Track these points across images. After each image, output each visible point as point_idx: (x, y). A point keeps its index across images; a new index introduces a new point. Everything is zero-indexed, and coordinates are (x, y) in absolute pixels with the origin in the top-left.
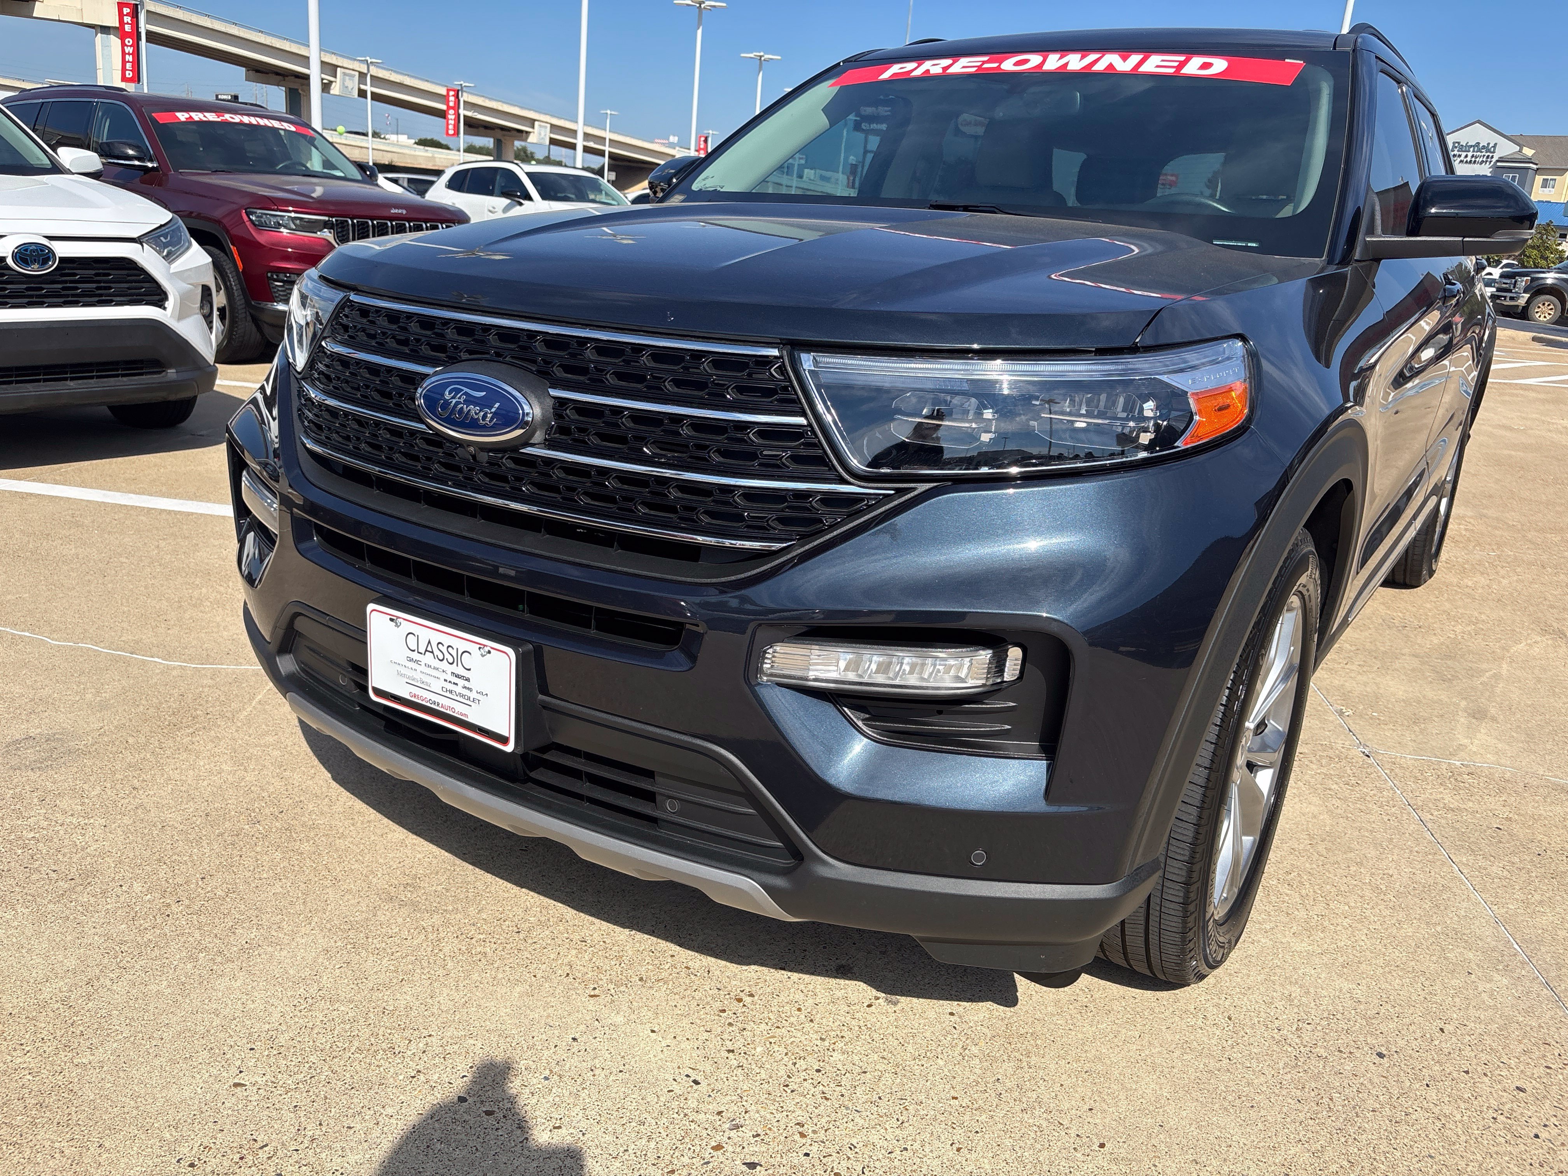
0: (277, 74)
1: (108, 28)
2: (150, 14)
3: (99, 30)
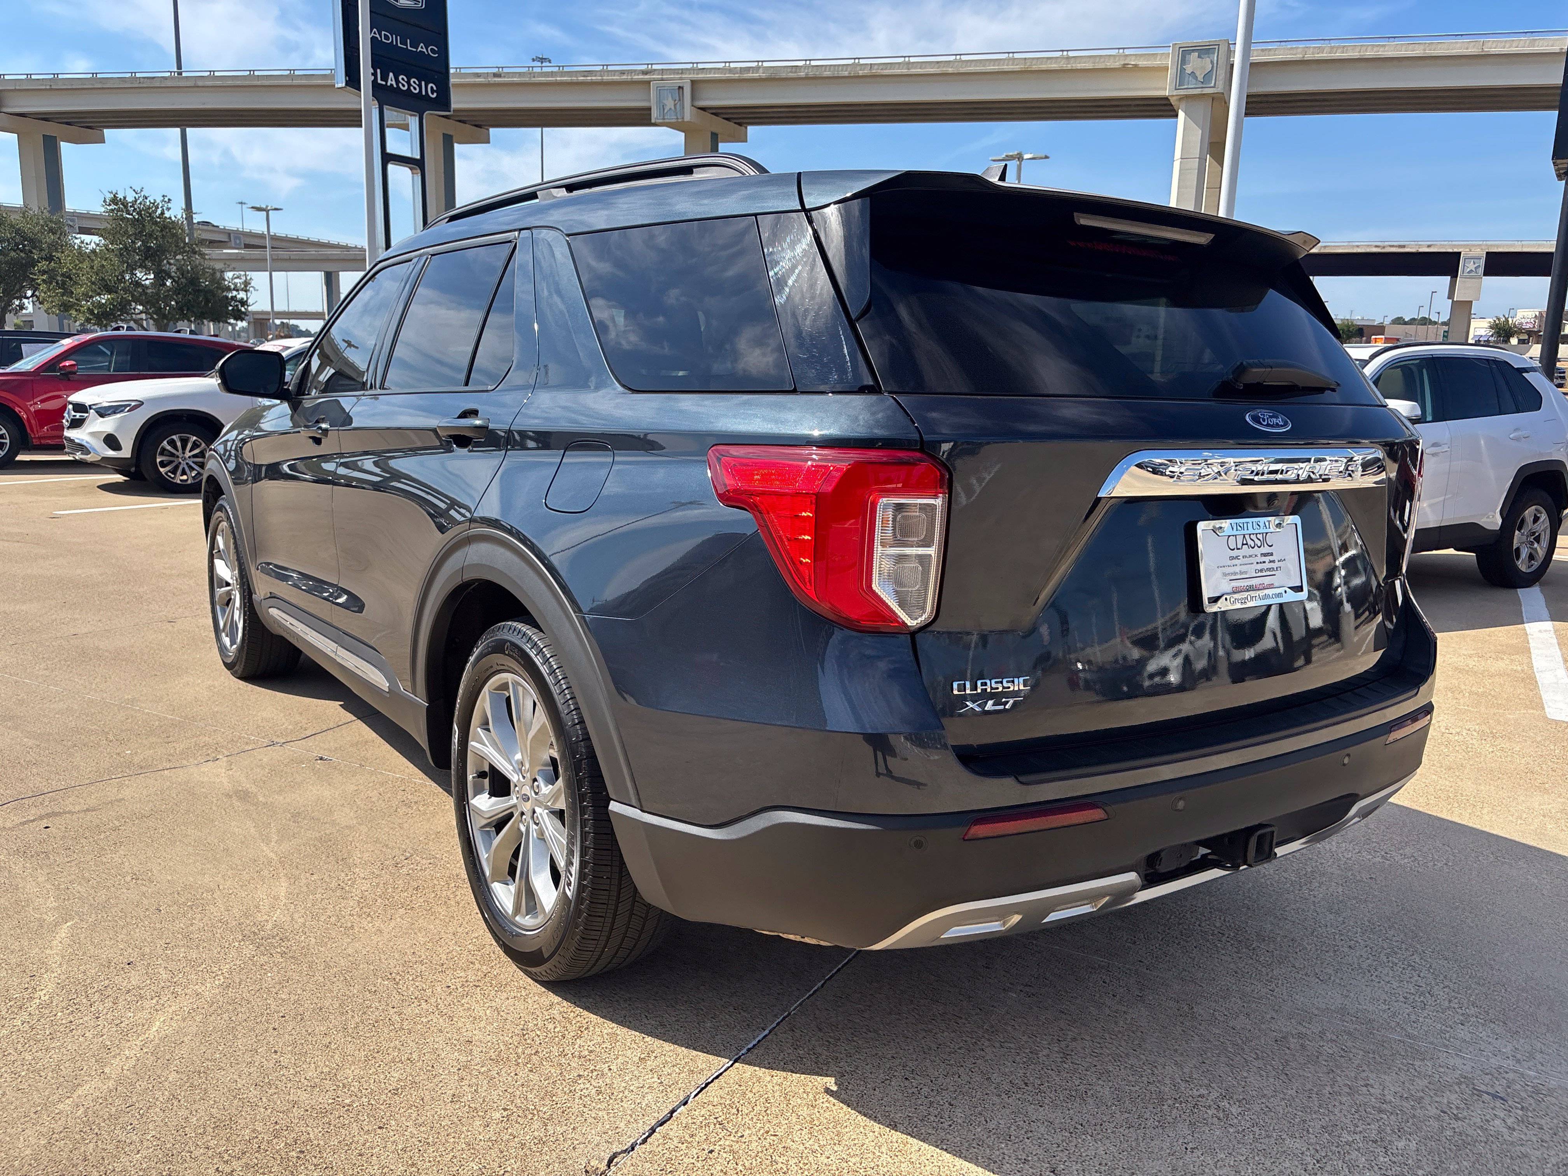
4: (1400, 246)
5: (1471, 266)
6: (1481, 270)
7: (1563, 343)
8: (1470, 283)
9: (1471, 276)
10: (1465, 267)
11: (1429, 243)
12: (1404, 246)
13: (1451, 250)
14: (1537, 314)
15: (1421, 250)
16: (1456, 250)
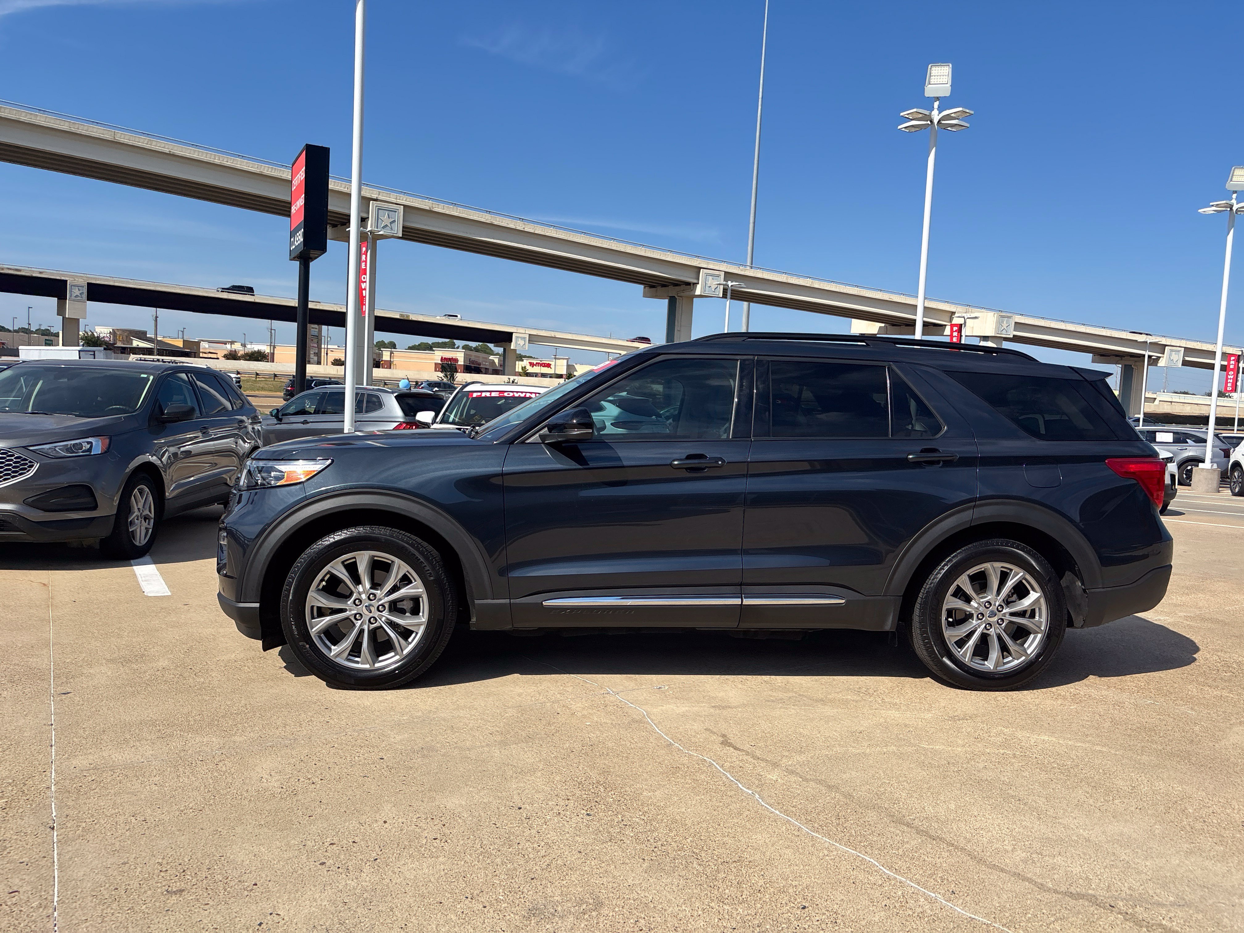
0: (1117, 356)
1: (988, 337)
2: (1017, 325)
3: (982, 339)
4: (17, 270)
5: (76, 292)
6: (85, 295)
7: (133, 354)
8: (78, 305)
9: (76, 299)
10: (72, 292)
11: (41, 270)
12: (19, 270)
13: (58, 278)
14: (111, 331)
15: (34, 275)
16: (63, 278)
